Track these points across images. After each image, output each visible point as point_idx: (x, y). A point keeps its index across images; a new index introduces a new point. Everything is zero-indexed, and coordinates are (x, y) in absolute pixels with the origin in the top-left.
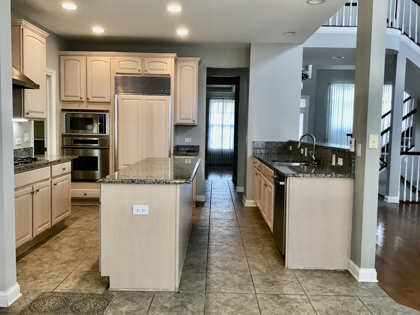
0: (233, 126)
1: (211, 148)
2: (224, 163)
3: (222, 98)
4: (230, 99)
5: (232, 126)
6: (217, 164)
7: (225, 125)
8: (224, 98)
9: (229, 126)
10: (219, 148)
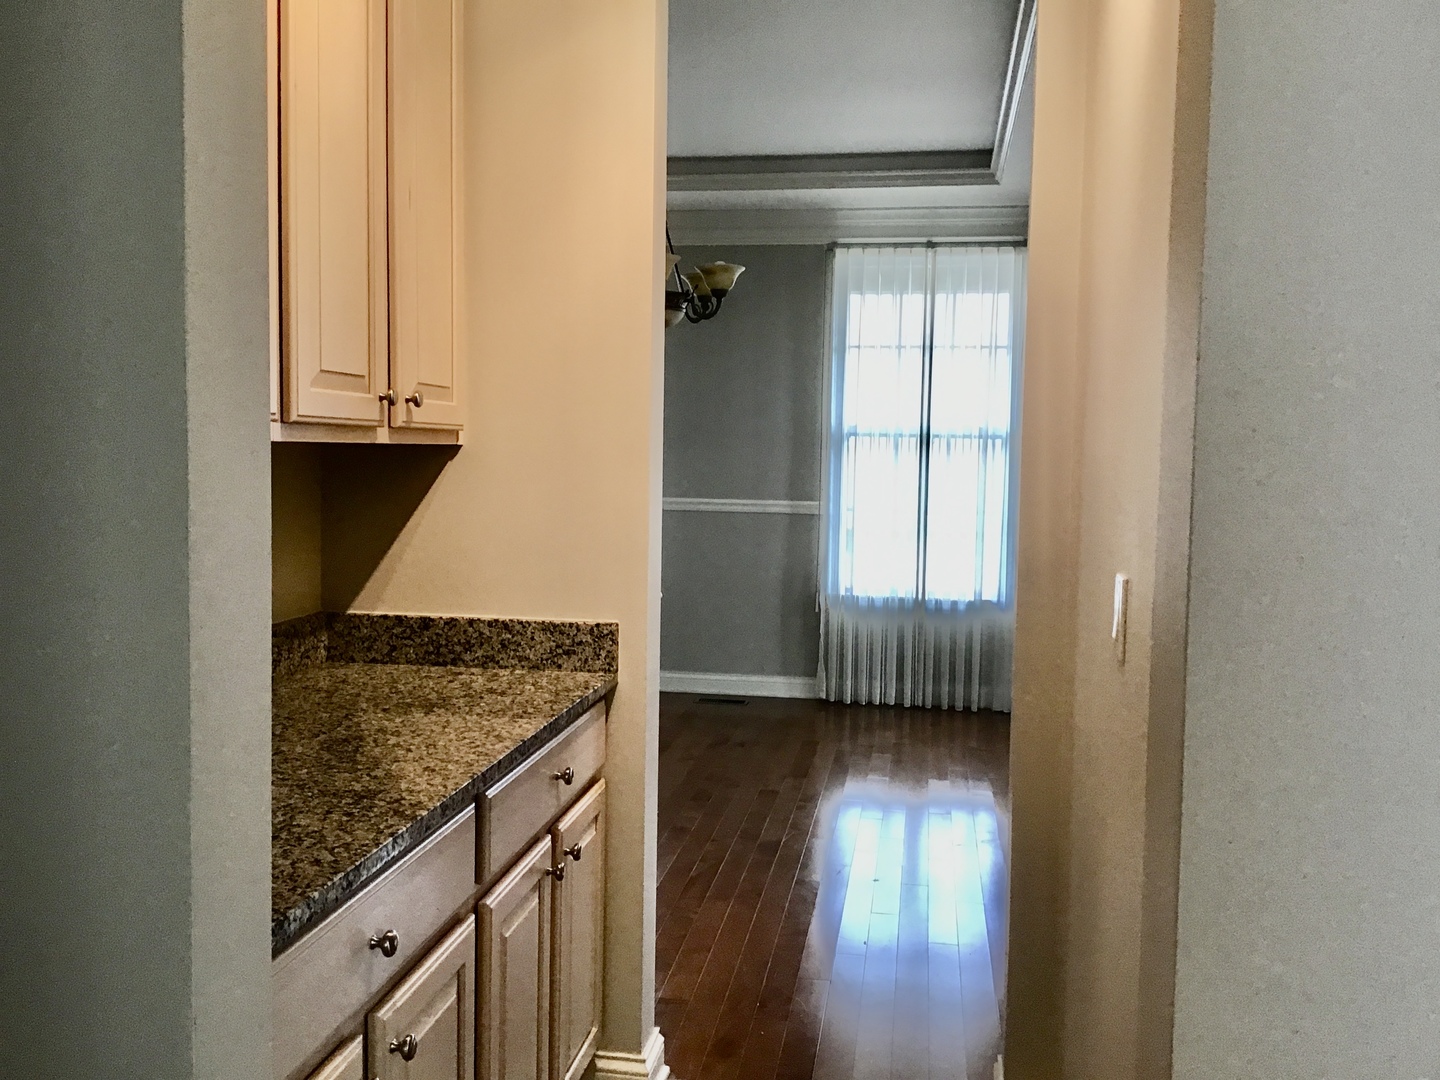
0: (998, 442)
1: (842, 592)
2: (937, 695)
3: (924, 240)
4: (982, 244)
5: (994, 437)
6: (884, 706)
7: (943, 432)
8: (935, 240)
9: (975, 441)
10: (902, 595)
